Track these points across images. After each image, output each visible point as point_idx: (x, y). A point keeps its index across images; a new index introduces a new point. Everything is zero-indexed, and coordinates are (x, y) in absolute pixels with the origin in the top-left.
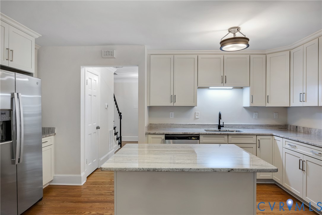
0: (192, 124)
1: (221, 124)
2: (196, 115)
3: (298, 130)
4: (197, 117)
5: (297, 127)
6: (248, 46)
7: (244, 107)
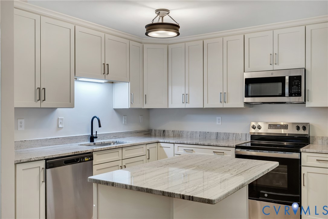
0: (55, 138)
1: (94, 134)
2: (59, 123)
3: (166, 133)
4: (60, 126)
5: (164, 131)
6: (178, 34)
7: (114, 109)
